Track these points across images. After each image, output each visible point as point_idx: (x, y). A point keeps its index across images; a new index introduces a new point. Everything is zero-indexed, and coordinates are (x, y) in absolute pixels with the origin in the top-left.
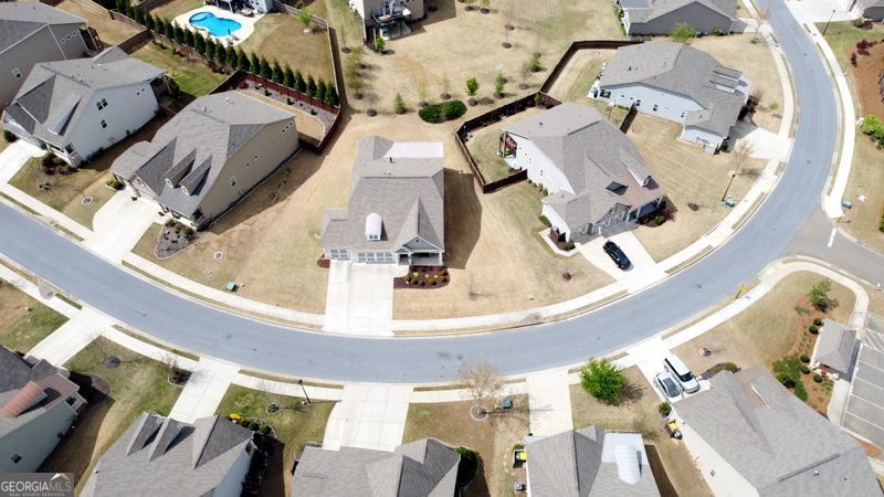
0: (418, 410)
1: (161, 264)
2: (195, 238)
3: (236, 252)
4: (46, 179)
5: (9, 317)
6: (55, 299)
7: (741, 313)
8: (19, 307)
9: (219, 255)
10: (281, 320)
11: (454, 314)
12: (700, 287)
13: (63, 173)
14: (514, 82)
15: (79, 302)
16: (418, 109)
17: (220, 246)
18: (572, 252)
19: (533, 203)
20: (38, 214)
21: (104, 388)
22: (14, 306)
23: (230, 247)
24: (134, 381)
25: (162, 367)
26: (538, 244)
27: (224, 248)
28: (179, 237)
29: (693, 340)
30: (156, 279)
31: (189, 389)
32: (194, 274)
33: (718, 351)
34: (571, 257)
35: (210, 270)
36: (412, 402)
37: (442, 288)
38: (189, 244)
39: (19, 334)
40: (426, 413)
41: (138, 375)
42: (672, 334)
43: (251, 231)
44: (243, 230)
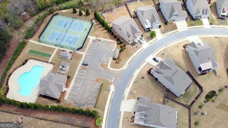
21: (219, 20)
23: (224, 43)
25: (215, 24)
29: (139, 49)
36: (177, 30)
37: (183, 45)
40: (175, 28)
41: (217, 23)
42: (143, 49)
43: (223, 47)
44: (224, 47)
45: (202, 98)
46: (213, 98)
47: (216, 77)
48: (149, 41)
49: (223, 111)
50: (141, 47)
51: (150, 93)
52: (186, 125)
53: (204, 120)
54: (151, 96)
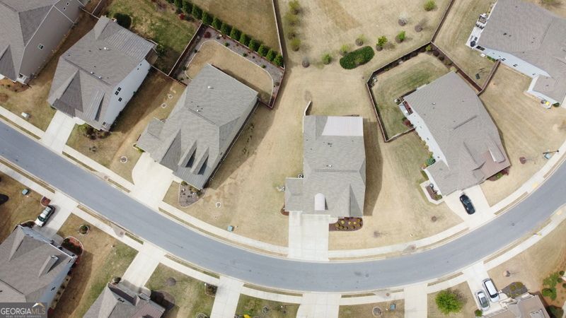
0: (344, 310)
1: (185, 211)
2: (201, 193)
3: (229, 201)
4: (91, 144)
5: (103, 252)
6: (125, 237)
7: (535, 245)
8: (106, 245)
9: (219, 205)
10: (262, 251)
11: (365, 246)
12: (513, 224)
13: (101, 137)
14: (411, 23)
15: (141, 238)
16: (339, 57)
17: (218, 198)
18: (440, 201)
19: (418, 155)
20: (95, 171)
21: (172, 300)
22: (104, 244)
23: (224, 198)
24: (186, 294)
25: (200, 284)
26: (418, 194)
27: (221, 199)
28: (192, 193)
29: (502, 265)
30: (183, 221)
31: (218, 298)
32: (205, 218)
33: (514, 273)
34: (439, 205)
35: (215, 215)
36: (342, 304)
37: (359, 230)
38: (199, 198)
39: (113, 263)
40: (349, 312)
41: (188, 289)
42: (490, 260)
43: (235, 184)
44: (231, 184)
45: (380, 59)
46: (357, 48)
47: (315, 100)
48: (460, 285)
49: (349, 13)
50: (493, 270)
51: (515, 112)
52: (457, 11)
53: (407, 7)
54: (517, 103)
